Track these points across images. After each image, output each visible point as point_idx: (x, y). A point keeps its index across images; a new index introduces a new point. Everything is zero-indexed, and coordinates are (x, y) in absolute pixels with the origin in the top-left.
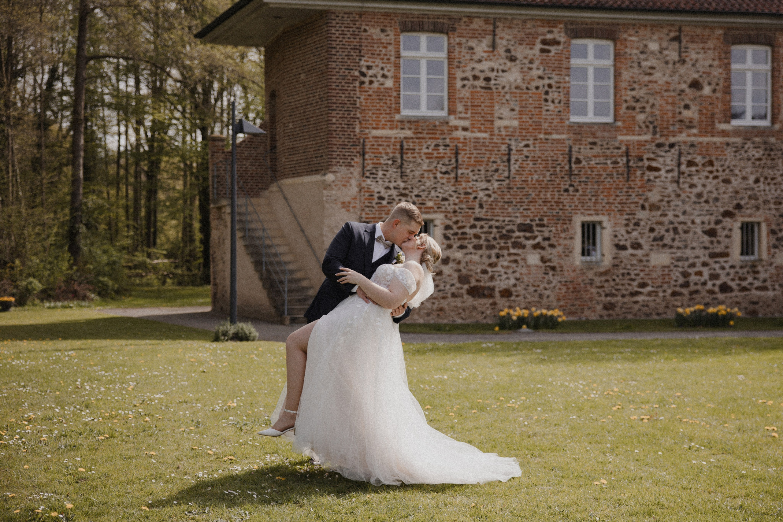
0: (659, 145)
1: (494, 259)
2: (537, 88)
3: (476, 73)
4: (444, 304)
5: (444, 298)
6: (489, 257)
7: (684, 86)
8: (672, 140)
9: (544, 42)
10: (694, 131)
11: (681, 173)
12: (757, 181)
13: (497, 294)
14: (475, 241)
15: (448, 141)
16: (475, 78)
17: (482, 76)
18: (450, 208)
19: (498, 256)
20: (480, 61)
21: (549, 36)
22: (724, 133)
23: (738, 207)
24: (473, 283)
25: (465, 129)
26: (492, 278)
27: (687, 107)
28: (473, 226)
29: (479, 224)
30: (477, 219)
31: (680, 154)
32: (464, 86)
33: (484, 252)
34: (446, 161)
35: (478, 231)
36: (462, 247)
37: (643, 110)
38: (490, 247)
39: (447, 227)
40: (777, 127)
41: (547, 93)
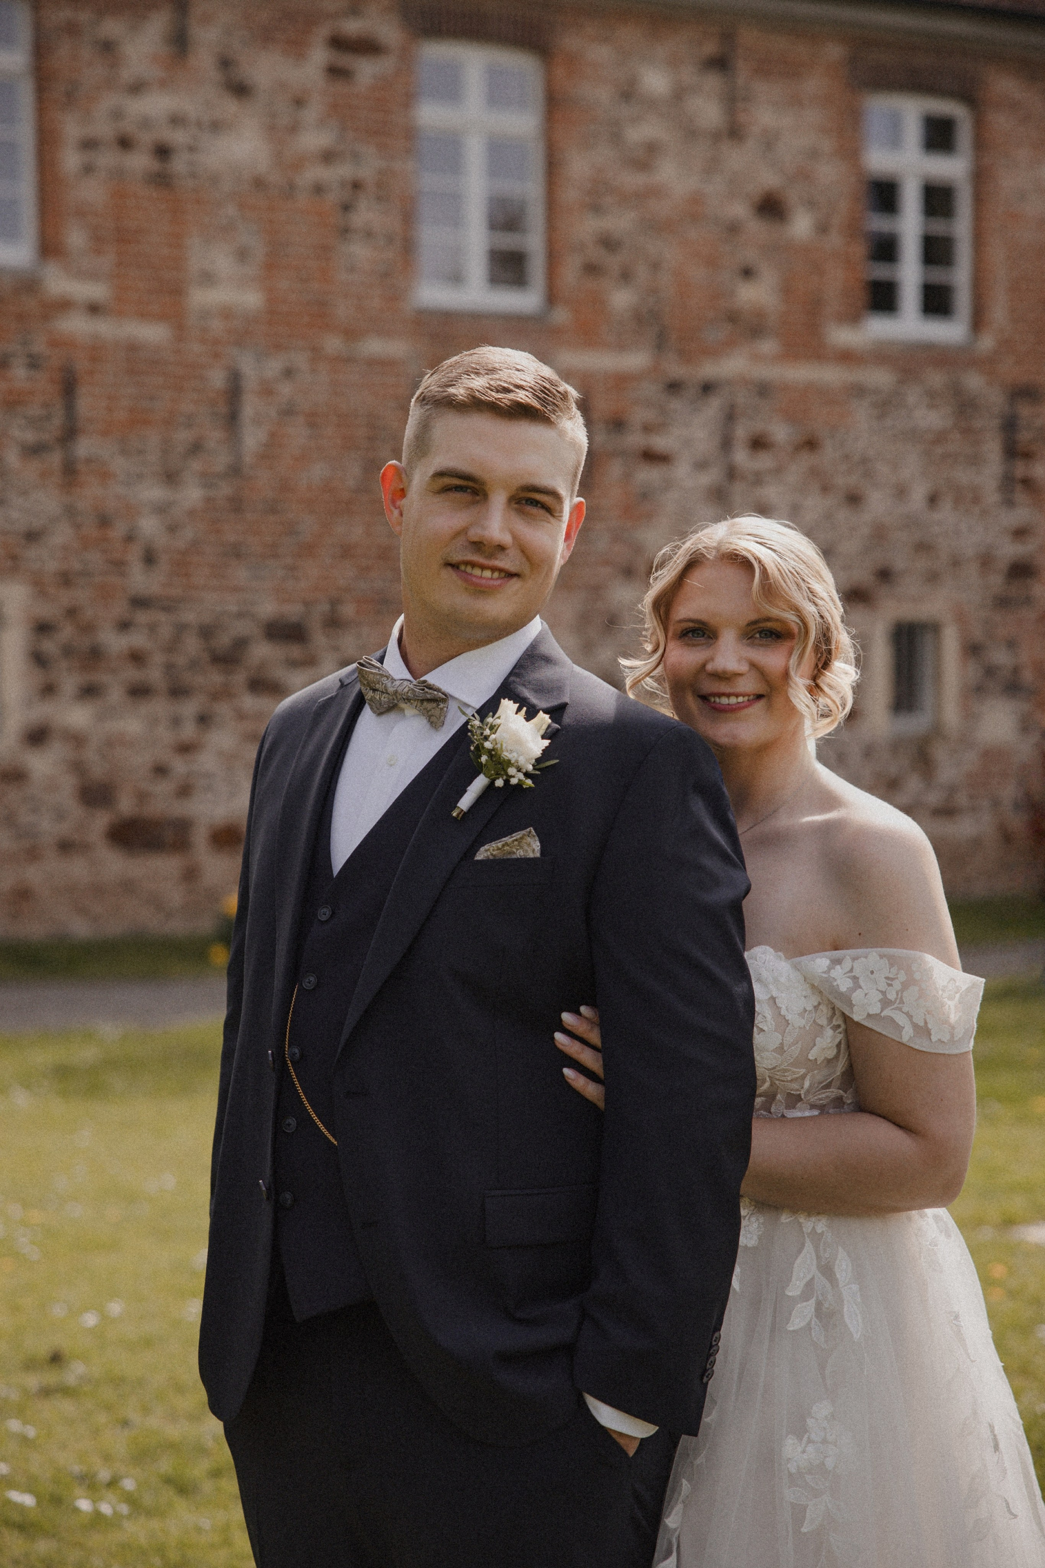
0: (674, 387)
1: (189, 731)
2: (319, 189)
3: (128, 126)
4: (33, 875)
5: (33, 854)
6: (176, 722)
7: (740, 210)
8: (709, 370)
9: (338, 43)
10: (768, 346)
11: (732, 473)
12: (933, 500)
13: (200, 838)
14: (131, 674)
15: (39, 346)
16: (125, 143)
17: (146, 138)
18: (52, 566)
19: (204, 720)
20: (137, 88)
21: (352, 27)
22: (847, 357)
23: (885, 575)
24: (126, 805)
25: (94, 309)
26: (185, 791)
27: (747, 273)
28: (124, 626)
29: (142, 617)
30: (140, 602)
31: (730, 416)
32: (88, 169)
33: (159, 707)
34: (35, 410)
35: (137, 640)
36: (90, 692)
37: (626, 276)
38: (178, 692)
39: (43, 628)
40: (987, 343)
41: (347, 208)
